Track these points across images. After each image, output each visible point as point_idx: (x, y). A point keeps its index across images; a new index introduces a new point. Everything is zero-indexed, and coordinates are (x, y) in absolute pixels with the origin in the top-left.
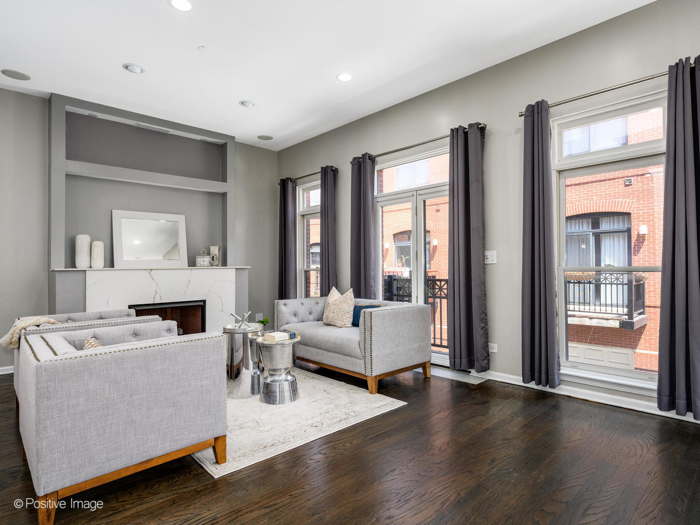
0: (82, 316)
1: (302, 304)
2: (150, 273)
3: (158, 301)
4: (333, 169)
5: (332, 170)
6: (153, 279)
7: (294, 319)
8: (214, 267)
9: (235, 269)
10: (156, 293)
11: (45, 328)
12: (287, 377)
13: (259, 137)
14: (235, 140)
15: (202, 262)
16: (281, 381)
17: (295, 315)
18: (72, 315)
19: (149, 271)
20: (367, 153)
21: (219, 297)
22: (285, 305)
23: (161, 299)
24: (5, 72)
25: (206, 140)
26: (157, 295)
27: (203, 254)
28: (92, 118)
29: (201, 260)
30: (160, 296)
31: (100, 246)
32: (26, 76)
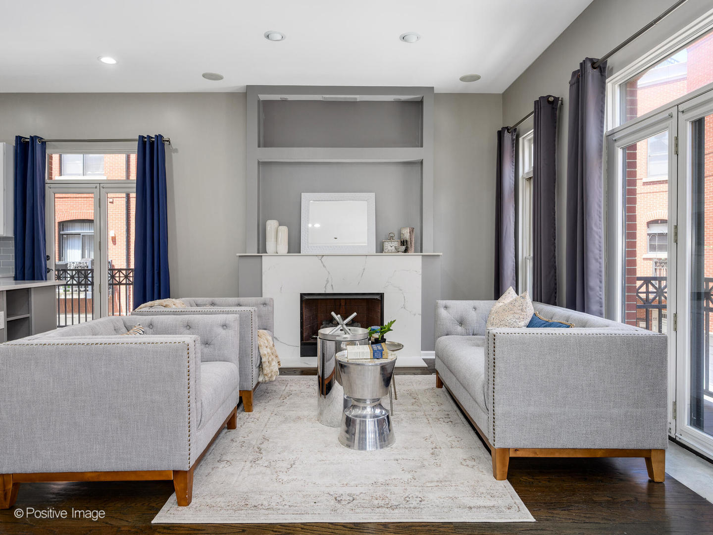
0: (222, 302)
1: (475, 308)
2: (321, 259)
3: (329, 291)
4: (551, 99)
5: (549, 102)
6: (324, 266)
7: (459, 329)
8: (400, 254)
9: (421, 256)
10: (328, 281)
11: (157, 310)
12: (374, 411)
13: (463, 79)
14: (435, 92)
15: (390, 248)
16: (365, 417)
17: (461, 323)
18: (217, 300)
19: (320, 257)
20: (587, 58)
21: (401, 290)
22: (446, 307)
23: (333, 289)
24: (204, 76)
25: (400, 99)
26: (328, 284)
27: (391, 238)
28: (284, 101)
29: (389, 245)
30: (332, 286)
31: (284, 231)
32: (219, 76)
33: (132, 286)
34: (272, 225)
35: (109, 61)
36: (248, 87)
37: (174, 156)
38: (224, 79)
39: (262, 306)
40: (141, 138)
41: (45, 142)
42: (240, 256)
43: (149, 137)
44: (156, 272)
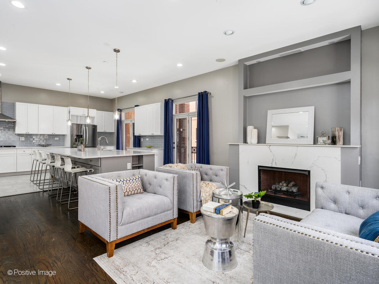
2: (269, 147)
3: (274, 166)
6: (271, 151)
9: (340, 148)
10: (273, 160)
15: (322, 141)
21: (323, 170)
22: (323, 188)
23: (276, 165)
24: (217, 60)
25: (333, 42)
26: (273, 162)
27: (323, 135)
28: (259, 63)
29: (321, 139)
30: (276, 163)
31: (255, 131)
32: (223, 59)
33: (195, 154)
34: (250, 129)
35: (180, 65)
36: (239, 60)
37: (212, 99)
38: (226, 60)
39: (221, 171)
40: (199, 93)
41: (173, 100)
42: (230, 145)
43: (202, 93)
44: (203, 150)
